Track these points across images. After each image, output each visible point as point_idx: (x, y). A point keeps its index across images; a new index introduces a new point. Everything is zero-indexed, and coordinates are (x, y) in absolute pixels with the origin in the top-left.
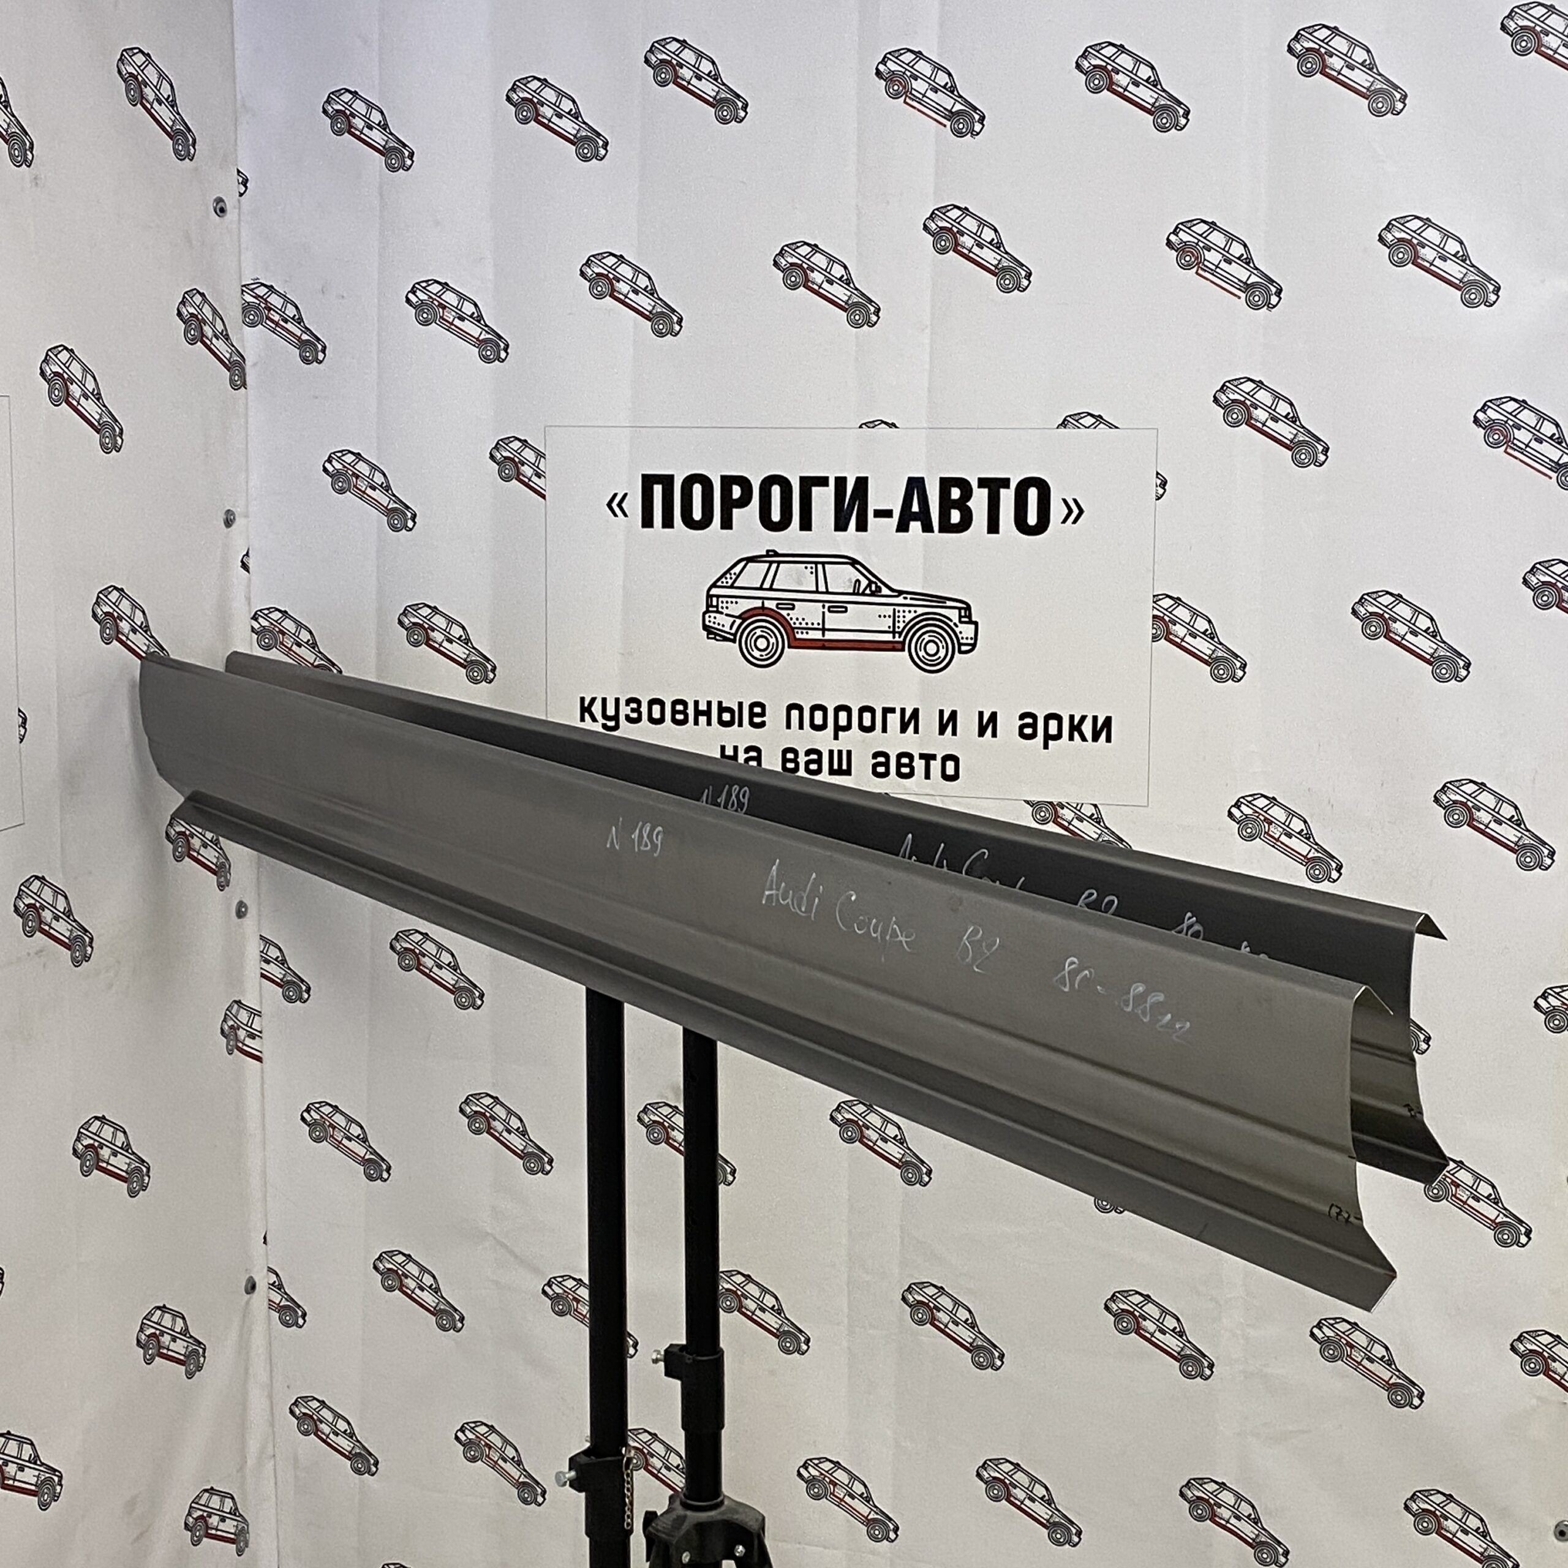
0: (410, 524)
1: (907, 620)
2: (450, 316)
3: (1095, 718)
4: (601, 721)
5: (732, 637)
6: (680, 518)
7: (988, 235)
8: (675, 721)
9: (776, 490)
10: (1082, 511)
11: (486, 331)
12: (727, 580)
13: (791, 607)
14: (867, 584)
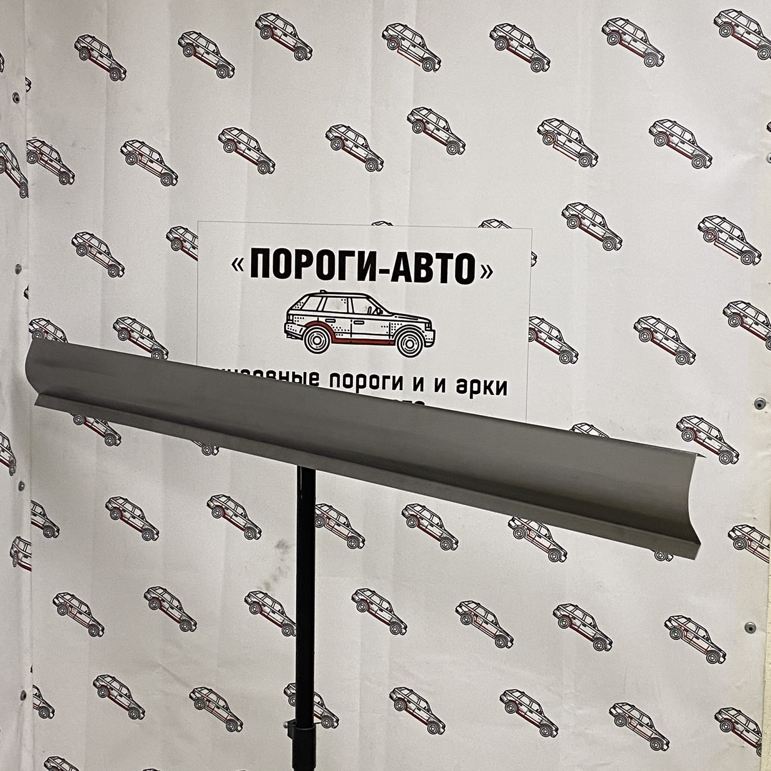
0: (121, 273)
1: (397, 329)
2: (145, 160)
3: (498, 383)
5: (301, 337)
6: (273, 273)
7: (442, 124)
9: (326, 258)
10: (491, 272)
11: (165, 169)
12: (298, 306)
13: (334, 321)
14: (375, 309)
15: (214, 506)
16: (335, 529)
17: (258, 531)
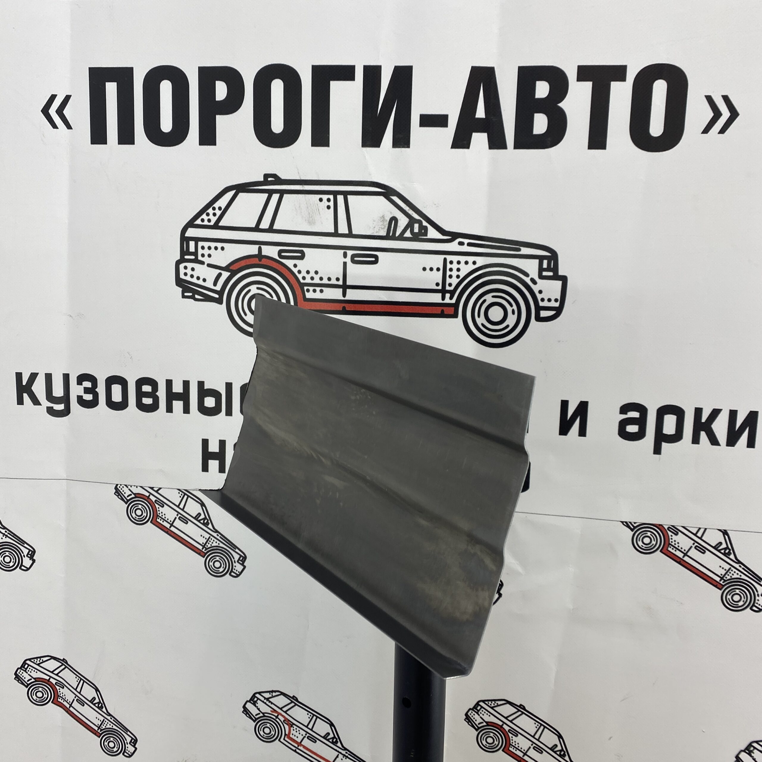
1: (462, 274)
3: (733, 414)
4: (46, 403)
5: (217, 296)
8: (141, 406)
9: (277, 87)
10: (734, 114)
12: (209, 217)
13: (300, 255)
14: (407, 223)
15: (31, 679)
16: (304, 747)
17: (129, 739)
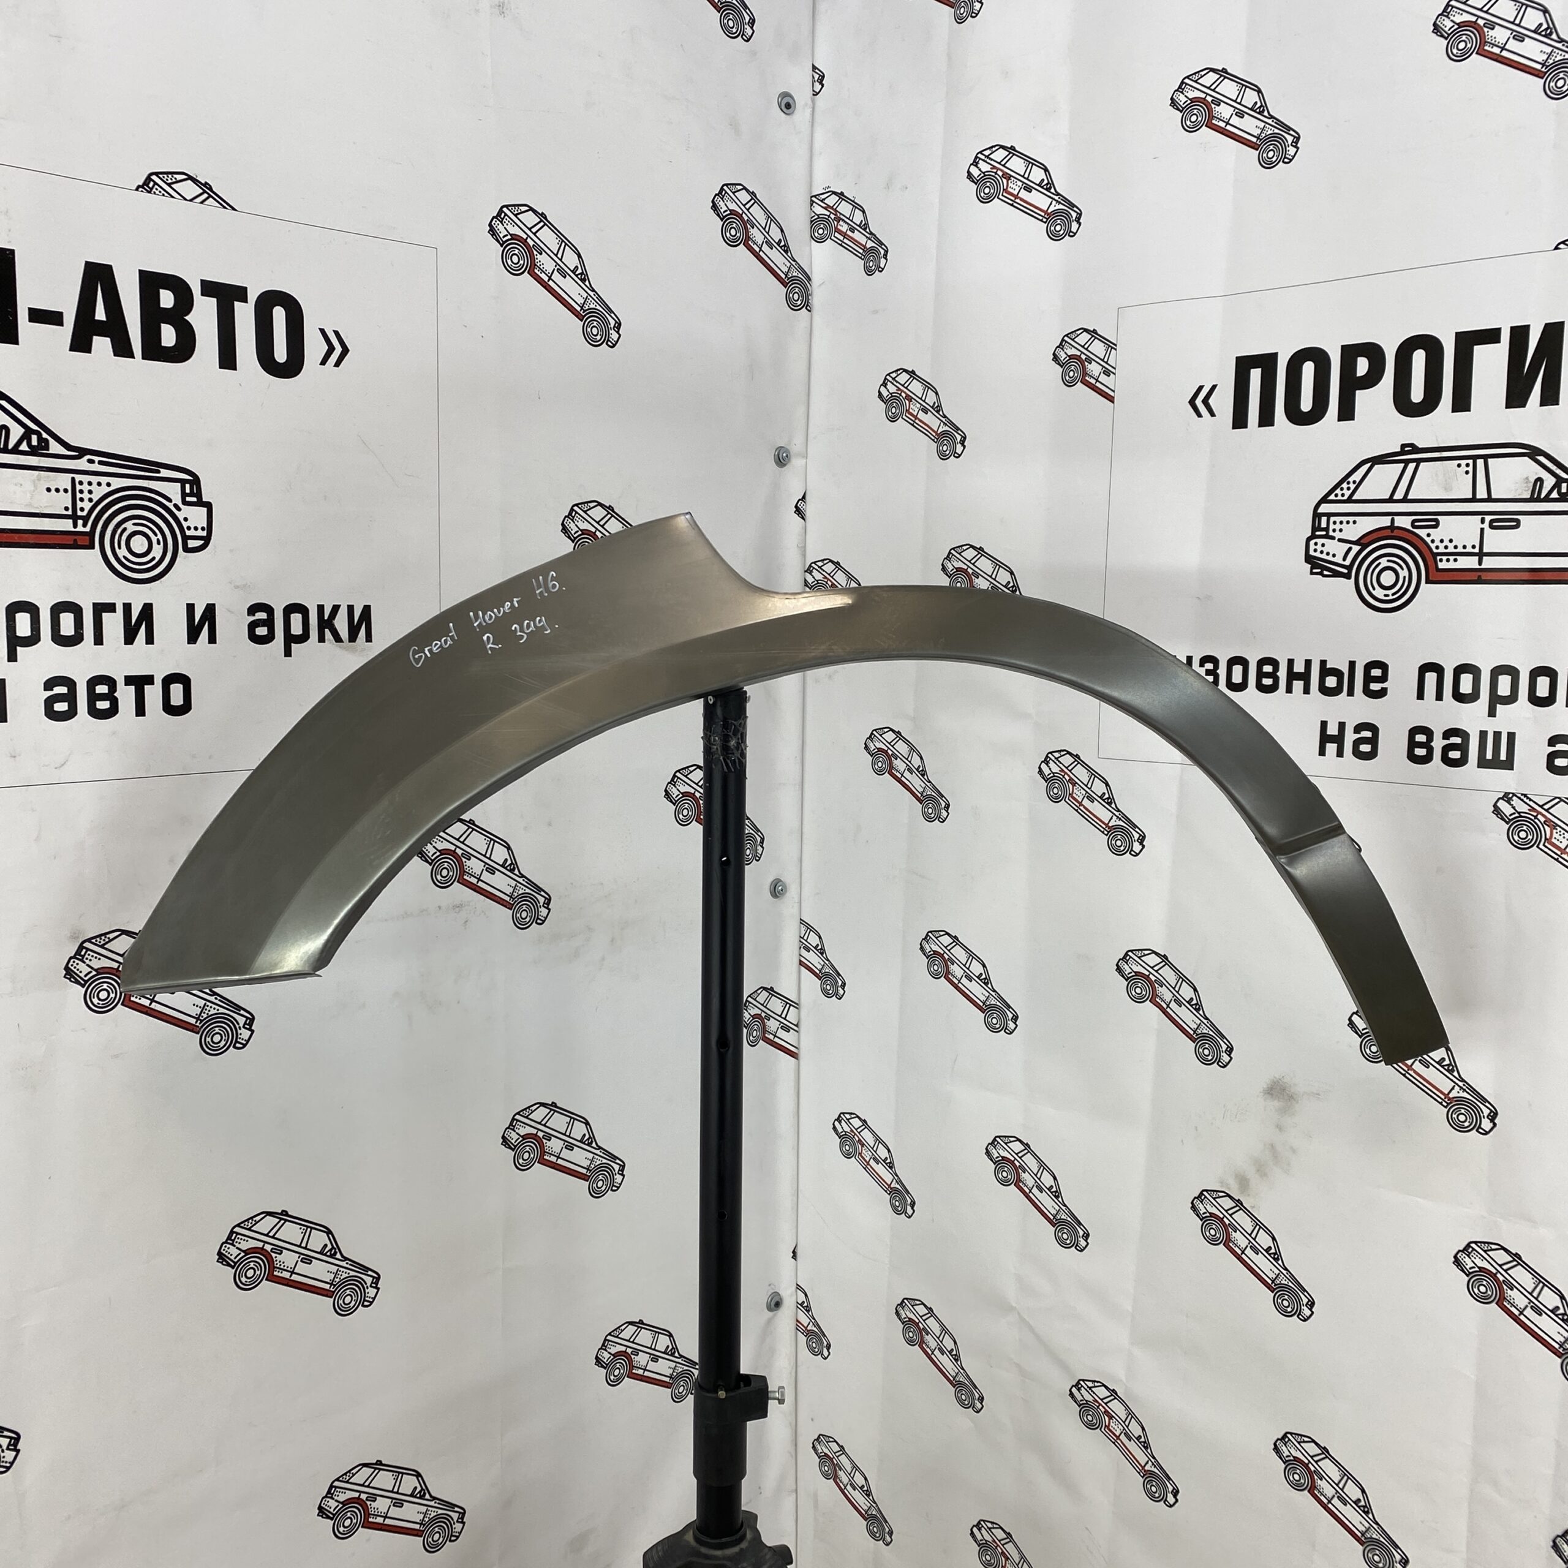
0: (959, 449)
2: (1014, 187)
5: (1345, 571)
6: (1283, 413)
8: (1261, 688)
9: (1419, 358)
11: (1057, 201)
12: (1343, 492)
13: (1434, 523)
14: (1554, 483)
15: (1131, 973)
16: (1415, 1072)
17: (1224, 1047)
